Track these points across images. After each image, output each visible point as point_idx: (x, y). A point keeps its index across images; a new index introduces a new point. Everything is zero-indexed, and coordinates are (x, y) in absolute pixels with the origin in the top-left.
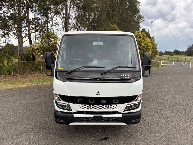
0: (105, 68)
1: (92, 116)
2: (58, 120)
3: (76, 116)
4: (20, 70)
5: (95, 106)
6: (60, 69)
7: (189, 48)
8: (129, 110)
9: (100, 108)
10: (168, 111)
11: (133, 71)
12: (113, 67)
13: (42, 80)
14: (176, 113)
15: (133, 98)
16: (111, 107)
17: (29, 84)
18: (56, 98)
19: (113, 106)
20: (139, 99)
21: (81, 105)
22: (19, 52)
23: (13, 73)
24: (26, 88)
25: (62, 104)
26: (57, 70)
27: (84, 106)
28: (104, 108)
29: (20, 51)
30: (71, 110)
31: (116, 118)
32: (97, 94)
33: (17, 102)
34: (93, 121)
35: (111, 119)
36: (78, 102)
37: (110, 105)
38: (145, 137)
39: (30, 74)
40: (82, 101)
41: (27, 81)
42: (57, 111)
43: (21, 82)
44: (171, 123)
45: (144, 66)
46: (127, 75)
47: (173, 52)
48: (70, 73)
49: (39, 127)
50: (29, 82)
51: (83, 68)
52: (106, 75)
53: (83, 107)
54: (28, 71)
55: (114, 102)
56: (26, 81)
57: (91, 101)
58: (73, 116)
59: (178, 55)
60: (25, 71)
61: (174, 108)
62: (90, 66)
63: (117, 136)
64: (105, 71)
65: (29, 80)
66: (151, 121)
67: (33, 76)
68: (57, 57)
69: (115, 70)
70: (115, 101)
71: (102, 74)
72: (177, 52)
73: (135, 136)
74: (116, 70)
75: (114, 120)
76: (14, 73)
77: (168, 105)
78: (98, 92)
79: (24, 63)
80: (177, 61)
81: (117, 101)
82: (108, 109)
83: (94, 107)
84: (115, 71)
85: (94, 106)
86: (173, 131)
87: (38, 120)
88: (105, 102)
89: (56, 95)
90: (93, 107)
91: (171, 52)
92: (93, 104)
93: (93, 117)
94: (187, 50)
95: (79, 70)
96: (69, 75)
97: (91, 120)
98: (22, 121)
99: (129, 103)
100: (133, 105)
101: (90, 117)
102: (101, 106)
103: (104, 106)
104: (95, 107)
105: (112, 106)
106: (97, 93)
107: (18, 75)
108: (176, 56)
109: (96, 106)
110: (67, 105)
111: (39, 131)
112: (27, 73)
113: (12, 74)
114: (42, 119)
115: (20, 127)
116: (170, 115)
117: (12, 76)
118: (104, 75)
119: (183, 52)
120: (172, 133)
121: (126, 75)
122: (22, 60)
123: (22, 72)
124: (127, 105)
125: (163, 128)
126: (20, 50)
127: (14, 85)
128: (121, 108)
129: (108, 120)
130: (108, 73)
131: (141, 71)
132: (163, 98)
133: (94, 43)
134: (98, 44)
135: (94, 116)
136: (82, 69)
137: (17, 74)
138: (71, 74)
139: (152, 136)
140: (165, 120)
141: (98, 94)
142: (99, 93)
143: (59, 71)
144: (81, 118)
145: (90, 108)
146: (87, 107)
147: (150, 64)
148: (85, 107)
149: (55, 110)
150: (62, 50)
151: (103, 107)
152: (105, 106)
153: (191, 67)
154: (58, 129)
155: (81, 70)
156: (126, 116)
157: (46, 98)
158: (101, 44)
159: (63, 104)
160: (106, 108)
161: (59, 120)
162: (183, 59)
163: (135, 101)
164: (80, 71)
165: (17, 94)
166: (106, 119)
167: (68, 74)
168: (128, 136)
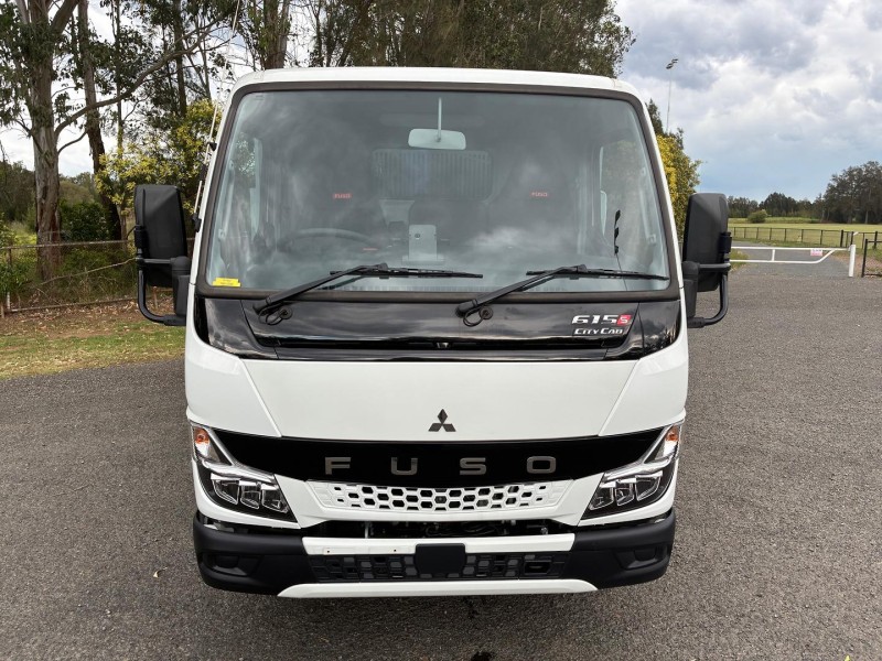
0: (481, 277)
1: (407, 546)
2: (217, 568)
3: (314, 546)
4: (45, 288)
5: (424, 494)
6: (217, 281)
7: (836, 185)
8: (614, 509)
9: (455, 505)
10: (784, 492)
11: (640, 295)
12: (529, 274)
13: (156, 334)
14: (823, 505)
15: (634, 446)
16: (512, 495)
17: (89, 354)
18: (203, 448)
19: (524, 488)
20: (669, 447)
21: (347, 488)
22: (39, 197)
23: (8, 301)
24: (71, 377)
25: (238, 482)
26: (204, 292)
27: (361, 493)
28: (473, 504)
29: (45, 196)
30: (290, 516)
31: (538, 555)
32: (435, 428)
33: (18, 453)
34: (411, 571)
35: (513, 562)
36: (328, 471)
37: (507, 487)
38: (691, 647)
39: (98, 304)
40: (348, 466)
41: (78, 341)
42: (211, 521)
43: (50, 348)
44: (812, 563)
45: (695, 266)
46: (606, 318)
47: (764, 205)
48: (278, 308)
49: (119, 595)
50: (87, 343)
51: (353, 280)
52: (486, 316)
53: (354, 500)
54: (87, 289)
55: (530, 469)
56: (76, 341)
57: (404, 465)
58: (301, 550)
59: (787, 219)
60: (71, 292)
61: (811, 478)
62: (393, 265)
63: (543, 646)
64: (481, 295)
65: (87, 336)
66: (709, 552)
67: (110, 313)
68: (202, 216)
69: (534, 289)
70: (537, 465)
71: (462, 314)
72: (780, 206)
73: (637, 640)
74: (542, 288)
75: (529, 564)
76: (14, 300)
77: (777, 458)
78: (442, 416)
79: (65, 251)
80: (786, 243)
81: (546, 465)
82: (499, 506)
83: (419, 496)
84: (535, 297)
85: (417, 493)
86: (827, 605)
87: (117, 555)
88: (483, 469)
89: (200, 432)
90: (412, 499)
91: (754, 204)
92: (411, 483)
93: (413, 551)
94: (825, 197)
95: (332, 288)
96: (272, 318)
97: (404, 566)
98: (28, 562)
99: (612, 475)
100: (634, 480)
101: (397, 552)
102: (458, 494)
103: (475, 492)
104: (422, 499)
105: (520, 492)
106: (438, 421)
107: (35, 311)
108: (775, 222)
109: (429, 494)
110: (264, 487)
111: (118, 621)
112: (81, 302)
113: (5, 307)
114: (140, 550)
115: (15, 601)
116: (796, 515)
117: (6, 314)
118: (474, 318)
119: (806, 206)
120: (827, 615)
121: (601, 319)
122: (59, 238)
123: (56, 295)
124: (604, 486)
125: (774, 592)
126: (45, 189)
127: (10, 359)
128: (567, 499)
129: (497, 566)
130: (495, 308)
131: (678, 297)
132: (748, 422)
133: (418, 137)
134: (439, 140)
135: (419, 548)
136: (350, 287)
137: (31, 303)
138: (284, 313)
139: (723, 640)
140: (780, 544)
141: (442, 424)
142: (447, 422)
143: (215, 292)
144: (346, 560)
145: (399, 504)
146: (376, 500)
147: (726, 256)
148: (369, 496)
149: (198, 515)
150: (230, 172)
151: (469, 498)
152: (478, 489)
153: (851, 274)
154: (221, 606)
155: (343, 288)
156: (597, 542)
157: (168, 432)
158: (455, 140)
159: (242, 483)
160: (484, 503)
161: (221, 572)
162: (809, 237)
163: (646, 462)
164: (335, 296)
165: (21, 411)
166: (484, 564)
167: (270, 312)
168: (598, 641)
